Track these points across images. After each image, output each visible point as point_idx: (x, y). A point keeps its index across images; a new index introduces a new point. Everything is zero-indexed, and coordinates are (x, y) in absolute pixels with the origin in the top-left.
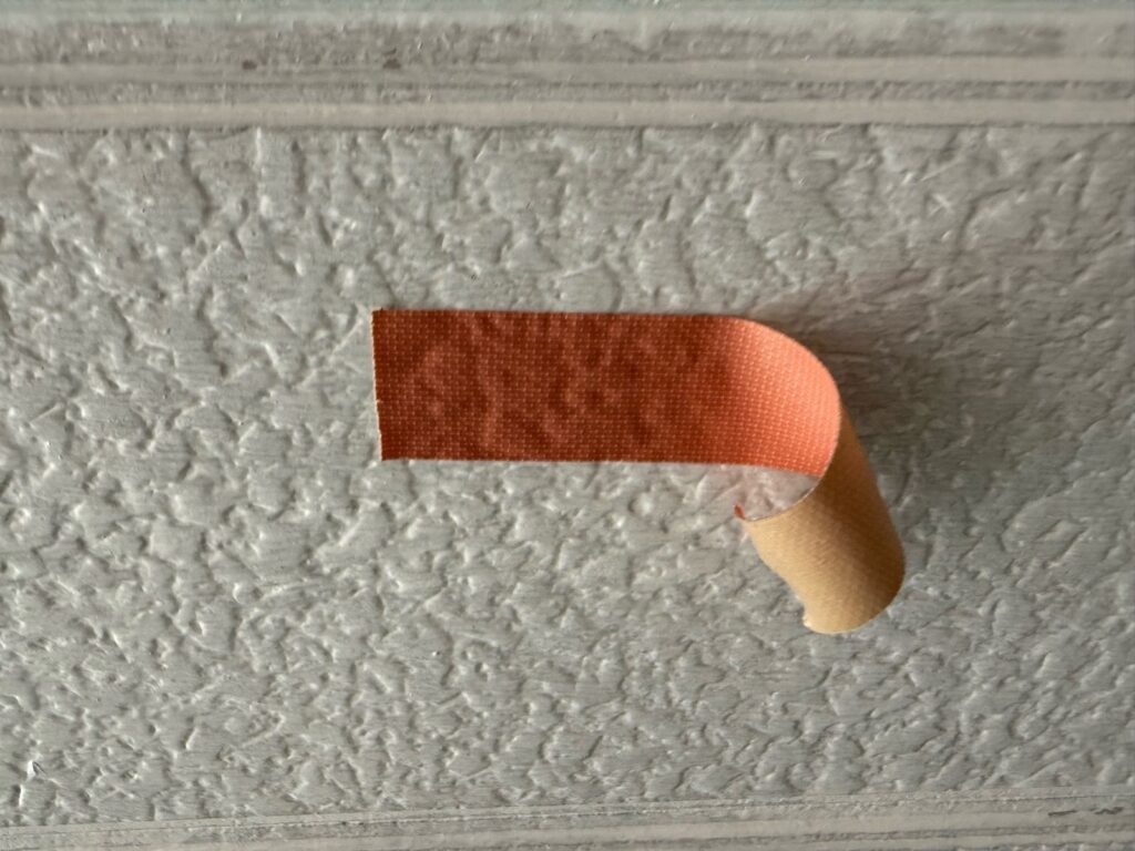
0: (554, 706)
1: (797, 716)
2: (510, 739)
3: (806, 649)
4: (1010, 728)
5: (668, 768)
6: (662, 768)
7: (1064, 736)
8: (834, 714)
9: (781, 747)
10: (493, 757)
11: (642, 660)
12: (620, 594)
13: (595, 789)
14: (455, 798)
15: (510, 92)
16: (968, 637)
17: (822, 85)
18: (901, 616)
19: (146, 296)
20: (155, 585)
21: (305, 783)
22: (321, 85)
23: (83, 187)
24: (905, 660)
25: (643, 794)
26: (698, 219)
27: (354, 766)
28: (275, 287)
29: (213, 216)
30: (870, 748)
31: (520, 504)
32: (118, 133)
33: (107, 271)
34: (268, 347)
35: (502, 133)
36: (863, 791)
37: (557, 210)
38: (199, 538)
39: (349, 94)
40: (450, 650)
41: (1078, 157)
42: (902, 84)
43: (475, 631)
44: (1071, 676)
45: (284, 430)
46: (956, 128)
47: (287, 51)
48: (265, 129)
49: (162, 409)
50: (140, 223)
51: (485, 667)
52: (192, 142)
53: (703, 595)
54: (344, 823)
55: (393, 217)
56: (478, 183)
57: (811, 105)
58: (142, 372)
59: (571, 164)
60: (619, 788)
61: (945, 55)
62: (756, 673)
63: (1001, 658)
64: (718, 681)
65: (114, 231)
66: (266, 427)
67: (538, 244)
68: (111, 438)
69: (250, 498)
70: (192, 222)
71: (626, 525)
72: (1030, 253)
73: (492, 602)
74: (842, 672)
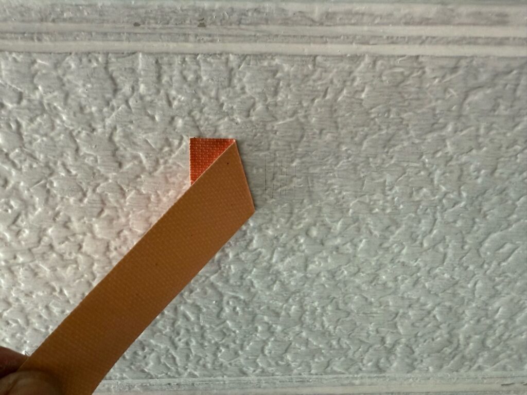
0: (270, 327)
1: (383, 335)
2: (248, 344)
3: (388, 302)
4: (483, 342)
5: (322, 359)
6: (319, 359)
7: (508, 347)
8: (400, 334)
9: (375, 350)
10: (240, 352)
11: (311, 306)
12: (301, 275)
13: (288, 368)
14: (222, 372)
15: (255, 39)
16: (463, 298)
17: (398, 37)
18: (432, 287)
19: (86, 130)
20: (85, 267)
21: (152, 364)
22: (169, 34)
23: (59, 78)
24: (433, 308)
25: (310, 371)
26: (340, 99)
27: (175, 356)
28: (145, 127)
29: (118, 93)
30: (417, 351)
31: (256, 231)
32: (76, 54)
33: (69, 118)
34: (141, 155)
35: (252, 57)
36: (413, 372)
37: (276, 93)
38: (106, 245)
39: (182, 38)
40: (222, 300)
41: (515, 72)
42: (434, 38)
43: (234, 291)
44: (512, 318)
45: (148, 194)
46: (460, 58)
47: (154, 18)
48: (144, 53)
49: (92, 183)
50: (85, 96)
51: (238, 309)
52: (110, 59)
53: (339, 276)
54: (169, 384)
55: (201, 95)
56: (240, 80)
57: (392, 46)
58: (83, 166)
59: (283, 72)
60: (300, 368)
61: (454, 25)
62: (364, 313)
63: (479, 308)
64: (347, 317)
65: (72, 99)
66: (139, 192)
67: (267, 108)
68: (67, 197)
69: (130, 226)
70: (108, 96)
71: (305, 241)
72: (494, 116)
73: (242, 278)
74: (404, 313)
